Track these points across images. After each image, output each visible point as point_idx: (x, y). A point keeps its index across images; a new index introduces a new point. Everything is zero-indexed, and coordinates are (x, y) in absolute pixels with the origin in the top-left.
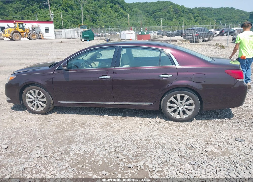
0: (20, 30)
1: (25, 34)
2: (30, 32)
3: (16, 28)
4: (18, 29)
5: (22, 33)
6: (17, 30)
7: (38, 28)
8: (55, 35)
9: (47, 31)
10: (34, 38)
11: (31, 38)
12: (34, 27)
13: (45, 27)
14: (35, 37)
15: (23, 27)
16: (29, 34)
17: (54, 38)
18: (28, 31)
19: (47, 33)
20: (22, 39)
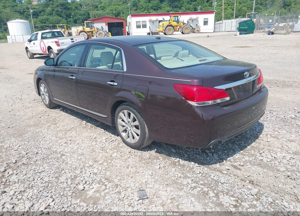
0: (174, 24)
1: (179, 27)
2: (184, 25)
3: (171, 21)
4: (173, 22)
5: (176, 27)
6: (171, 24)
7: (196, 20)
8: (215, 28)
9: (206, 23)
10: (187, 32)
11: (184, 33)
12: (192, 19)
13: (204, 19)
14: (189, 31)
15: (178, 20)
16: (182, 27)
17: (212, 31)
18: (182, 24)
19: (205, 26)
20: (175, 33)
